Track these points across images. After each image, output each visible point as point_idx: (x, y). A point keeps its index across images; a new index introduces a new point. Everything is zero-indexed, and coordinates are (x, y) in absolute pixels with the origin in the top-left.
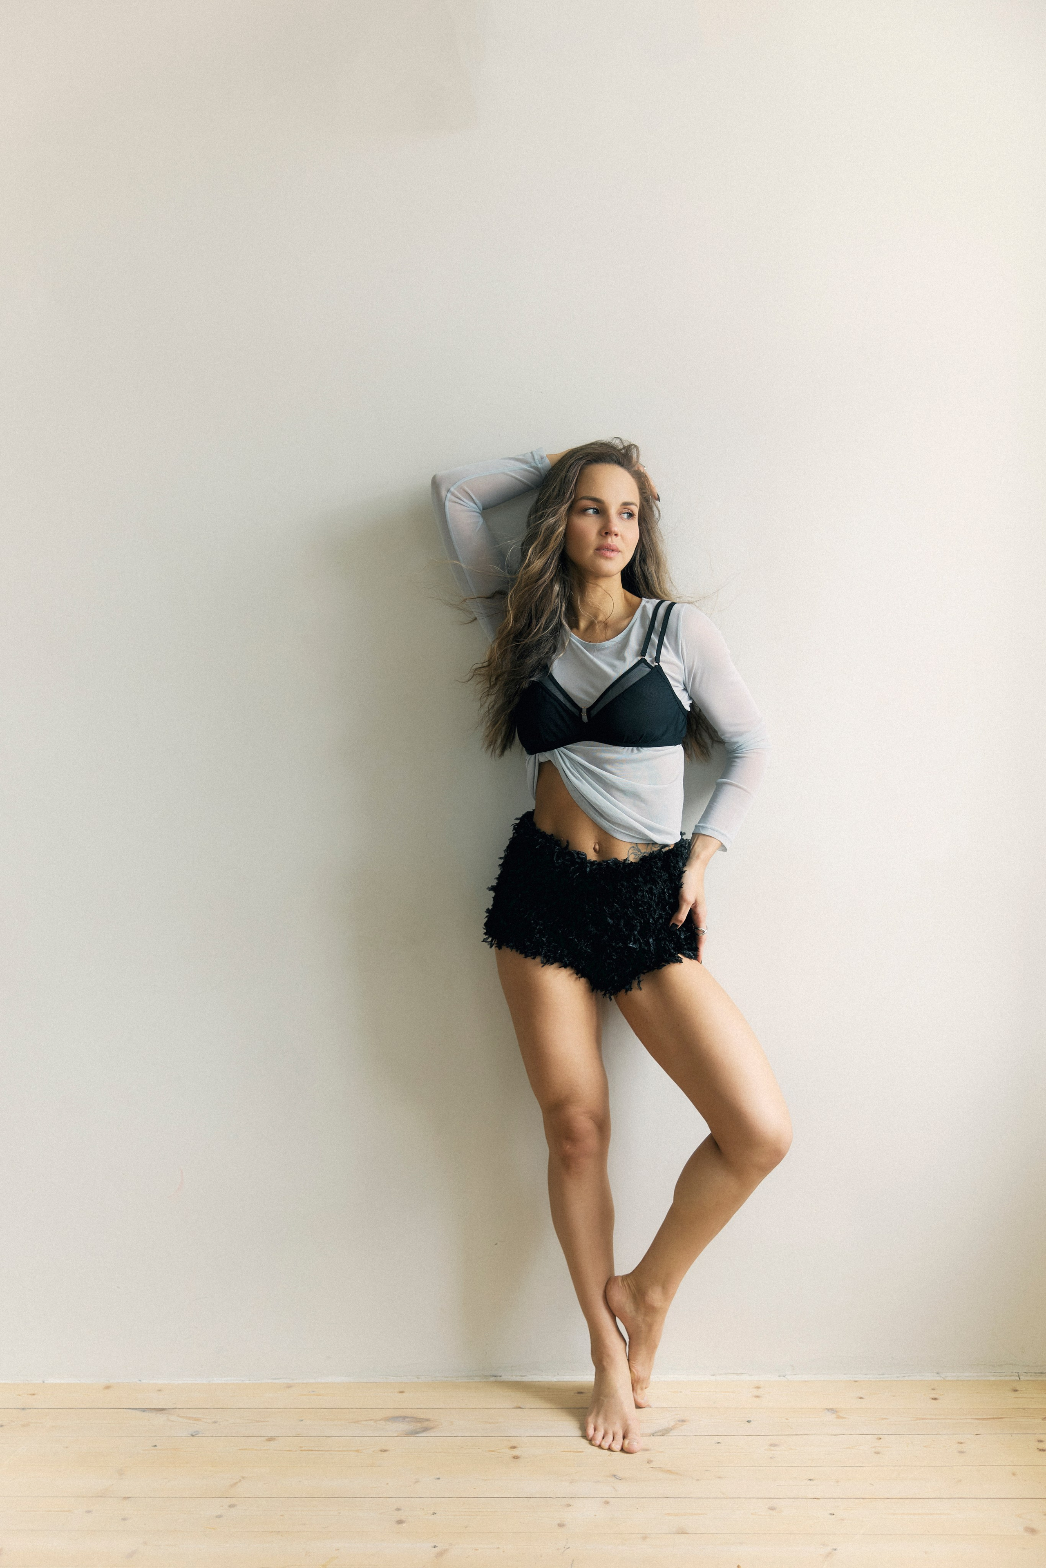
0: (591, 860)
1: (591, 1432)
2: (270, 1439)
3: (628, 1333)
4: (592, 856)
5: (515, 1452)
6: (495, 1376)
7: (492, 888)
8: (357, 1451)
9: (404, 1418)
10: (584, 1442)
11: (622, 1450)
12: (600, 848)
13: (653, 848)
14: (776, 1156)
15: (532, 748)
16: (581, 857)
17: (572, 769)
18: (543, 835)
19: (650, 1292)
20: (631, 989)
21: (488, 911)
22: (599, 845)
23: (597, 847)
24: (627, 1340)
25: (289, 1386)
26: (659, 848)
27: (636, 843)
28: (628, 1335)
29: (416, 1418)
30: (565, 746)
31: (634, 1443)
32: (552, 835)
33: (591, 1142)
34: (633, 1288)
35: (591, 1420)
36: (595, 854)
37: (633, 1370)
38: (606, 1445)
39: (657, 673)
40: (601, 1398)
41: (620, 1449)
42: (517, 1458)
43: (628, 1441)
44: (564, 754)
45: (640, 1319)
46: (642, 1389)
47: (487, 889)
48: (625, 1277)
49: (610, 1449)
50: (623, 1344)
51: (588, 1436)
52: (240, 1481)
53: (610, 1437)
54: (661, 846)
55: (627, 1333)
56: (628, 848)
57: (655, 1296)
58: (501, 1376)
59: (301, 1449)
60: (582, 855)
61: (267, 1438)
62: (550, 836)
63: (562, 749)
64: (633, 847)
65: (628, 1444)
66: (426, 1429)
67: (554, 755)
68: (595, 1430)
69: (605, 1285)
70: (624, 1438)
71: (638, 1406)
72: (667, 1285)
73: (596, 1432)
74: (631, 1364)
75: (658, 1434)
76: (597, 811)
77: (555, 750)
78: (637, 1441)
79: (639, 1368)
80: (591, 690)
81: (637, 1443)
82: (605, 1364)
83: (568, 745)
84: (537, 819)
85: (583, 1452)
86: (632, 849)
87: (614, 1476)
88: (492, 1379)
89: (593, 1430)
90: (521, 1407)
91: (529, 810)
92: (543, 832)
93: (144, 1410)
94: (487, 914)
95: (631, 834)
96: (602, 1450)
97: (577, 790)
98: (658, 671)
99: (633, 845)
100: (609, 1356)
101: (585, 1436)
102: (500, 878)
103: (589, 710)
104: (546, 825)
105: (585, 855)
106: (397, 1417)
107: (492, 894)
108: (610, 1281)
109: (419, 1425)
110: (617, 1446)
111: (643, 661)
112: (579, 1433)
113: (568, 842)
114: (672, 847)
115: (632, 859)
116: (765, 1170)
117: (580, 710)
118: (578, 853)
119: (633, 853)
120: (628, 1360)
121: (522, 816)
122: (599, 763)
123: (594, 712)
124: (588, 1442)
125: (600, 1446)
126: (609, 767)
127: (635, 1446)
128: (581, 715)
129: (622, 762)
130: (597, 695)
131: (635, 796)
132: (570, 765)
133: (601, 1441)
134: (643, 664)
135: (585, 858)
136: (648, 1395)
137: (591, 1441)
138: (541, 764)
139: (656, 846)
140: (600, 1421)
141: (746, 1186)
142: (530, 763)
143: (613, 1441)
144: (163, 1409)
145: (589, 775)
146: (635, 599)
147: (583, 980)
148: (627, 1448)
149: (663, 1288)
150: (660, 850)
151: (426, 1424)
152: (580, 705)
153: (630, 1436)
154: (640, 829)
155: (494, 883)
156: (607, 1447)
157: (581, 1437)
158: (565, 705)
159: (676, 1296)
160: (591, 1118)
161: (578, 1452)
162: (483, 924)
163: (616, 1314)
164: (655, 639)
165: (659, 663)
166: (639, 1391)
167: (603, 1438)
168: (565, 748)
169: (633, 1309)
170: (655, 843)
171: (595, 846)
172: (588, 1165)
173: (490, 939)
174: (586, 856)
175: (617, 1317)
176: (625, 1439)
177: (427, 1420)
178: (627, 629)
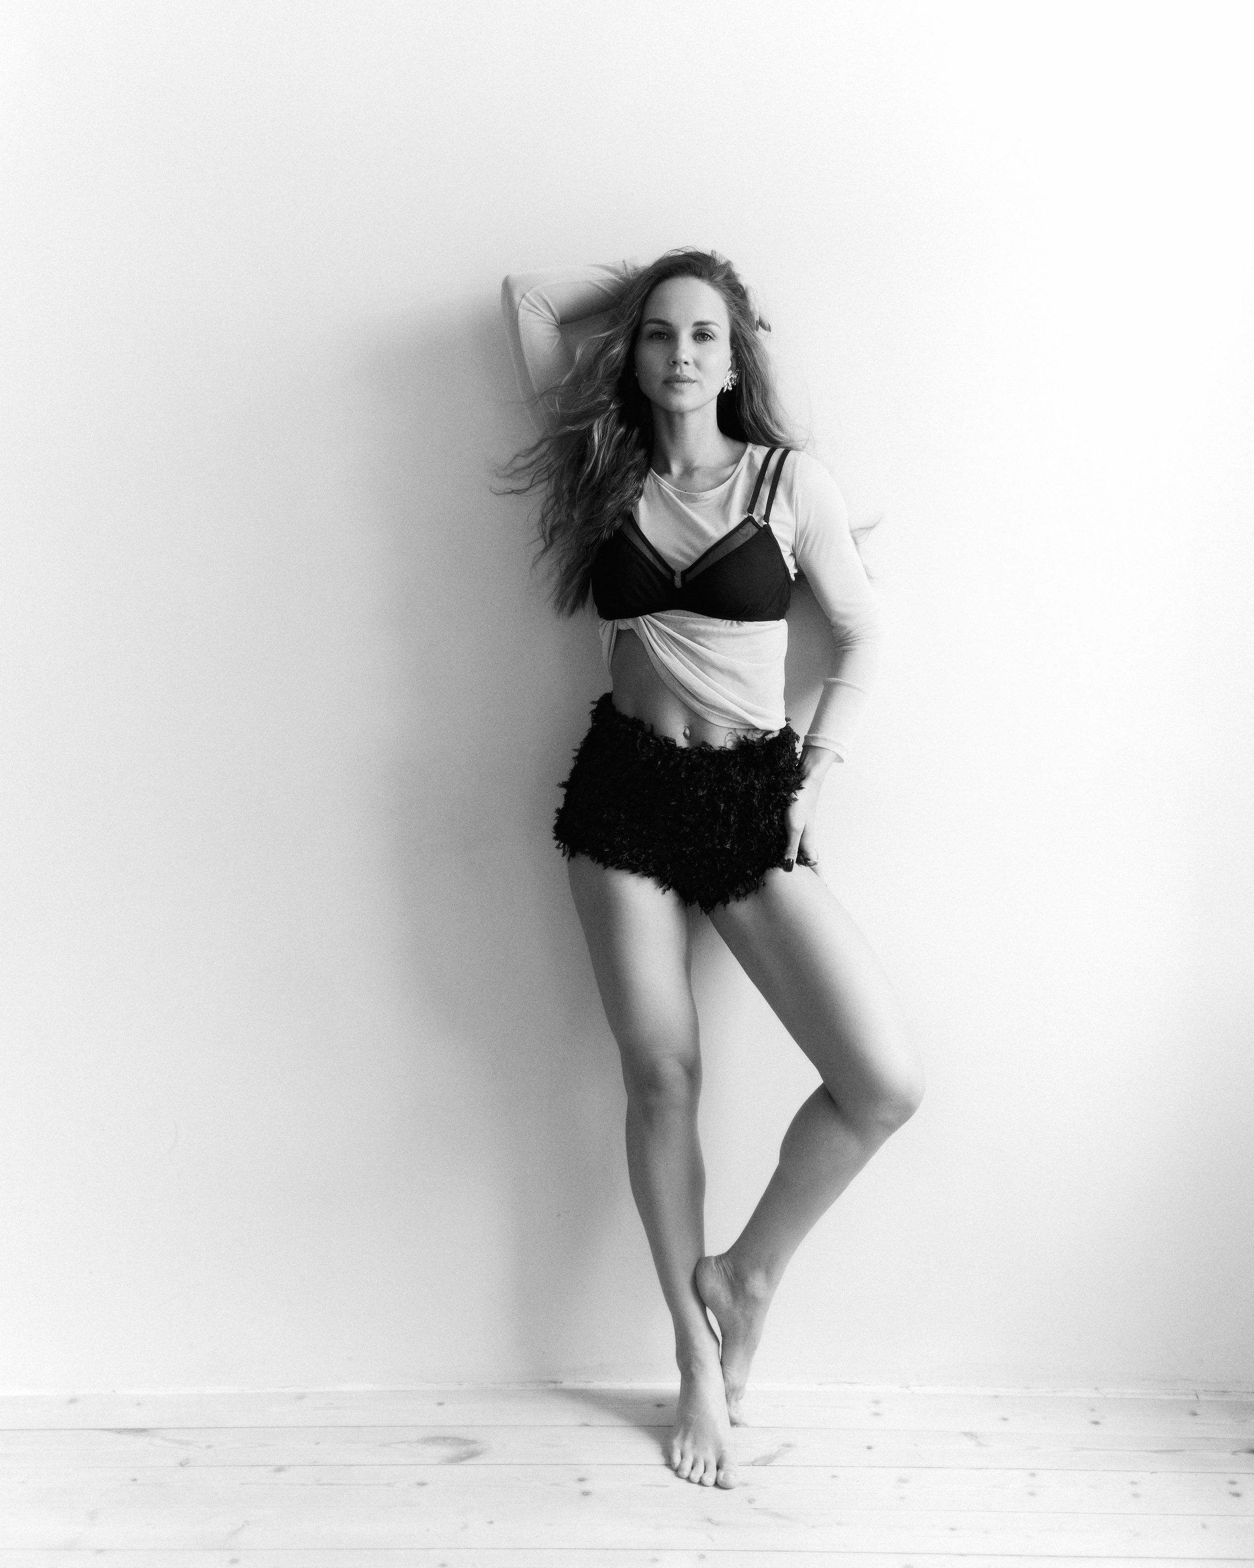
0: (681, 747)
1: (677, 1459)
2: (280, 1469)
3: (721, 1328)
4: (682, 742)
5: (586, 1486)
6: (555, 1382)
7: (564, 785)
8: (388, 1485)
9: (445, 1439)
10: (669, 1473)
11: (716, 1484)
12: (691, 734)
13: (754, 734)
14: (906, 1111)
15: (608, 612)
16: (670, 743)
17: (658, 640)
18: (625, 719)
19: (750, 1279)
20: (728, 902)
21: (558, 811)
22: (690, 731)
23: (688, 732)
24: (720, 1338)
25: (301, 1397)
26: (761, 735)
27: (735, 729)
28: (721, 1331)
29: (459, 1439)
30: (653, 614)
31: (731, 1476)
32: (635, 718)
33: (677, 1089)
34: (730, 1273)
35: (676, 1442)
36: (686, 740)
37: (729, 1377)
38: (696, 1477)
39: (766, 534)
40: (690, 1415)
41: (713, 1483)
42: (587, 1495)
43: (724, 1472)
44: (649, 622)
45: (737, 1312)
46: (736, 1400)
47: (558, 785)
48: (720, 1258)
49: (701, 1483)
50: (713, 1344)
51: (674, 1464)
52: (243, 1526)
53: (700, 1468)
54: (764, 732)
55: (719, 1329)
56: (725, 734)
57: (757, 1283)
58: (561, 1382)
59: (318, 1483)
60: (670, 741)
61: (277, 1467)
62: (632, 719)
63: (648, 616)
64: (731, 733)
65: (724, 1476)
66: (472, 1455)
67: (637, 624)
68: (682, 1457)
69: (693, 1266)
70: (718, 1468)
71: (733, 1423)
72: (770, 1267)
73: (683, 1459)
74: (725, 1369)
75: (760, 1462)
76: (687, 690)
77: (640, 617)
78: (734, 1474)
79: (734, 1374)
80: (688, 551)
81: (735, 1475)
82: (693, 1370)
83: (655, 613)
84: (616, 700)
85: (668, 1486)
86: (730, 735)
87: (709, 1520)
88: (552, 1386)
89: (680, 1456)
90: (589, 1424)
91: (608, 692)
92: (624, 715)
93: (120, 1431)
94: (558, 815)
95: (729, 718)
96: (691, 1484)
97: (664, 666)
98: (767, 530)
99: (731, 731)
100: (700, 1361)
101: (669, 1464)
102: (574, 773)
103: (684, 573)
104: (626, 707)
105: (674, 741)
106: (437, 1438)
107: (564, 791)
108: (701, 1262)
109: (464, 1448)
110: (710, 1479)
111: (750, 520)
112: (660, 1460)
113: (652, 726)
114: (776, 734)
115: (729, 745)
116: (891, 1128)
117: (672, 572)
118: (666, 739)
119: (731, 740)
120: (721, 1363)
121: (599, 699)
122: (692, 635)
123: (690, 577)
124: (673, 1472)
125: (688, 1479)
126: (702, 640)
127: (732, 1480)
128: (673, 579)
129: (719, 635)
130: (696, 556)
131: (734, 675)
132: (656, 635)
133: (690, 1473)
134: (750, 524)
135: (675, 745)
136: (745, 1408)
137: (677, 1471)
138: (619, 632)
139: (758, 732)
140: (688, 1444)
141: (869, 1146)
142: (606, 630)
143: (704, 1472)
144: (143, 1430)
145: (680, 649)
146: (738, 446)
147: (670, 893)
148: (721, 1482)
149: (767, 1272)
150: (763, 738)
151: (472, 1447)
152: (673, 567)
153: (726, 1465)
154: (740, 714)
155: (566, 778)
156: (697, 1480)
157: (663, 1466)
158: (654, 566)
159: (781, 1282)
160: (680, 1062)
161: (662, 1486)
162: (552, 827)
163: (706, 1302)
164: (765, 491)
165: (768, 523)
166: (733, 1403)
167: (692, 1468)
168: (653, 617)
169: (730, 1298)
170: (756, 729)
171: (685, 730)
172: (674, 1119)
173: (562, 844)
174: (675, 743)
175: (707, 1308)
176: (719, 1470)
177: (474, 1442)
178: (732, 479)
